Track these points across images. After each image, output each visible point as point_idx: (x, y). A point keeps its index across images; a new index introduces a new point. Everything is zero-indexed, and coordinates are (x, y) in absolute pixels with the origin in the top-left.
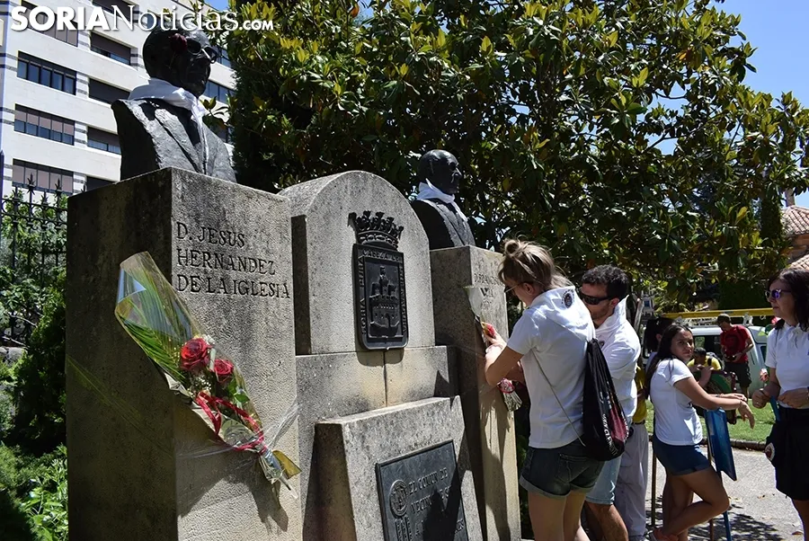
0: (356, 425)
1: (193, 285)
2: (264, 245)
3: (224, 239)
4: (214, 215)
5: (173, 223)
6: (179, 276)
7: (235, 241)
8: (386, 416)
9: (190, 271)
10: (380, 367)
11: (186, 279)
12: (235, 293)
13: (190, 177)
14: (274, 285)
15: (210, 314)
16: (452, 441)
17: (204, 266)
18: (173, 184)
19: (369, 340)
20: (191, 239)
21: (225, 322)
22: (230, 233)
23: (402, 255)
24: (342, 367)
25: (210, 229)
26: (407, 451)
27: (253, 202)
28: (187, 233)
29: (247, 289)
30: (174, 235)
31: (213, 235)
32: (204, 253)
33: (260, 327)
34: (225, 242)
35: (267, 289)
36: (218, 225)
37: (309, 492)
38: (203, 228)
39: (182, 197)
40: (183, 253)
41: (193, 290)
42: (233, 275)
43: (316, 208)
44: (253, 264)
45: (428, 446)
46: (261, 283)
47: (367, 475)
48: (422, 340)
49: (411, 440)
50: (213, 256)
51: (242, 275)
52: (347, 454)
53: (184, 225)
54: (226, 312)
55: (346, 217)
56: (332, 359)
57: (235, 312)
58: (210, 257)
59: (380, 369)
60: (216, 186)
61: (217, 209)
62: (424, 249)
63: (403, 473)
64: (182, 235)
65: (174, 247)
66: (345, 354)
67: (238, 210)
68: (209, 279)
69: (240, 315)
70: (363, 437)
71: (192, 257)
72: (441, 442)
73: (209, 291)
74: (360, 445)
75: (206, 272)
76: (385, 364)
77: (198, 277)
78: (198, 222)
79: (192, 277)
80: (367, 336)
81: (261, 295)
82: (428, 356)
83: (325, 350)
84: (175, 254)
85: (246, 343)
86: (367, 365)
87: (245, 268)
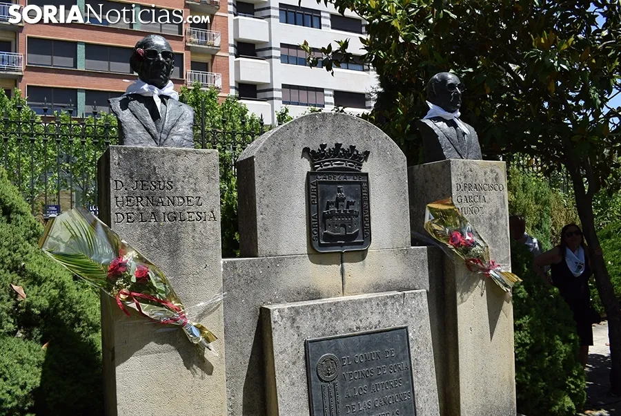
0: (286, 311)
1: (128, 218)
2: (192, 186)
3: (154, 186)
4: (145, 172)
5: (111, 181)
6: (116, 214)
7: (164, 187)
8: (323, 304)
9: (125, 209)
10: (336, 266)
11: (123, 215)
12: (165, 221)
13: (124, 150)
14: (201, 213)
15: (142, 236)
16: (406, 328)
17: (137, 205)
18: (111, 157)
19: (321, 245)
20: (126, 189)
21: (155, 240)
22: (160, 182)
23: (367, 174)
24: (291, 266)
25: (142, 181)
26: (345, 332)
27: (181, 158)
28: (123, 186)
29: (175, 218)
30: (112, 188)
31: (145, 185)
32: (137, 197)
33: (187, 241)
34: (155, 188)
35: (194, 216)
36: (149, 178)
37: (252, 354)
38: (136, 181)
39: (119, 164)
40: (120, 199)
41: (128, 222)
42: (162, 209)
43: (265, 149)
44: (181, 200)
45: (373, 330)
46: (189, 213)
47: (294, 347)
48: (392, 243)
49: (352, 324)
50: (145, 199)
51: (171, 209)
52: (274, 331)
53: (121, 181)
54: (156, 234)
55: (299, 151)
56: (279, 260)
57: (164, 233)
58: (142, 200)
59: (337, 268)
60: (148, 151)
61: (148, 167)
62: (400, 166)
63: (336, 349)
64: (119, 188)
65: (112, 196)
66: (294, 257)
67: (167, 166)
68: (141, 214)
69: (168, 235)
70: (294, 319)
71: (128, 201)
72: (392, 327)
73: (142, 221)
74: (289, 324)
75: (138, 209)
76: (342, 262)
77: (133, 213)
78: (132, 178)
79: (127, 214)
80: (319, 242)
81: (189, 220)
82: (400, 255)
83: (272, 253)
84: (113, 201)
85: (174, 253)
86: (320, 264)
87: (173, 204)
